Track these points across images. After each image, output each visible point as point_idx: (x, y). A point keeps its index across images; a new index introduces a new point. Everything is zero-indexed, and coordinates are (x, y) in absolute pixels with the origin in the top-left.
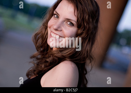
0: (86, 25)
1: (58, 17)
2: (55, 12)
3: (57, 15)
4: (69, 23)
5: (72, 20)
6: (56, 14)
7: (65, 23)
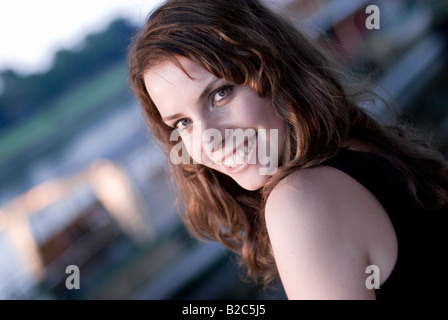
0: (244, 54)
1: (187, 121)
2: (169, 123)
3: (181, 120)
4: (218, 97)
5: (211, 84)
6: (175, 120)
7: (211, 109)
